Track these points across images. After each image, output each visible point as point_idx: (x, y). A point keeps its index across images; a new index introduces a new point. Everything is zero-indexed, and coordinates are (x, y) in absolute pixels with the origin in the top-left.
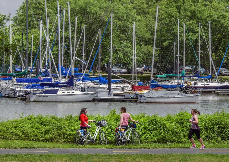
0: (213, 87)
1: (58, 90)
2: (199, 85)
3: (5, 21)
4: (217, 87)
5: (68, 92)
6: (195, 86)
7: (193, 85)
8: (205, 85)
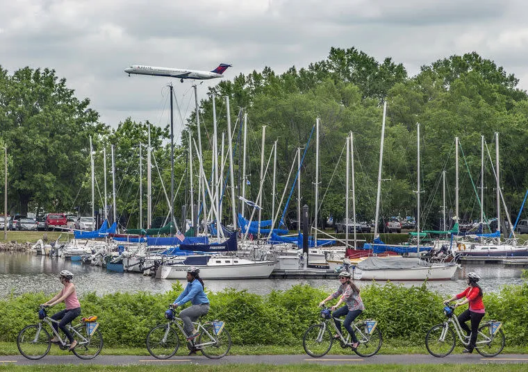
0: (503, 254)
1: (210, 257)
2: (478, 249)
3: (160, 138)
4: (509, 254)
5: (226, 262)
6: (473, 251)
7: (468, 250)
8: (489, 249)
